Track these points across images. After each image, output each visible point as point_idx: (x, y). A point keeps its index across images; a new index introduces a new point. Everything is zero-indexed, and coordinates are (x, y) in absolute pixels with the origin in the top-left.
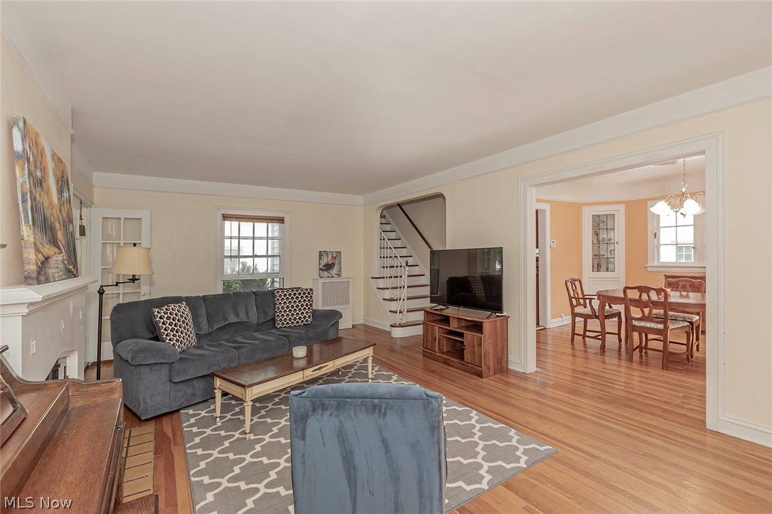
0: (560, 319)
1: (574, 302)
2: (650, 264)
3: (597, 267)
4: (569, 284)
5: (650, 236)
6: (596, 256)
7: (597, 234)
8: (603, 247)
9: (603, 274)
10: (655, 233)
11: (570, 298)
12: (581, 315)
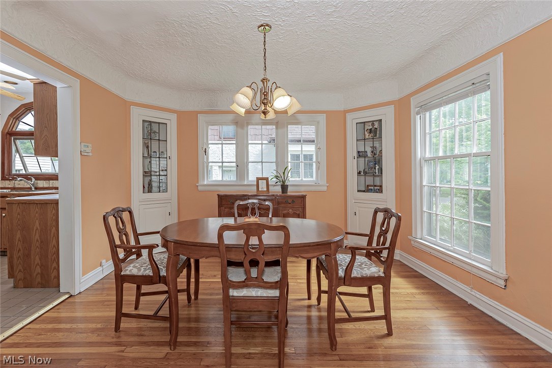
0: (100, 269)
1: (121, 255)
2: (201, 183)
3: (148, 188)
4: (112, 220)
5: (201, 152)
6: (147, 174)
7: (148, 147)
8: (155, 162)
9: (154, 195)
10: (205, 149)
11: (114, 248)
12: (132, 279)
